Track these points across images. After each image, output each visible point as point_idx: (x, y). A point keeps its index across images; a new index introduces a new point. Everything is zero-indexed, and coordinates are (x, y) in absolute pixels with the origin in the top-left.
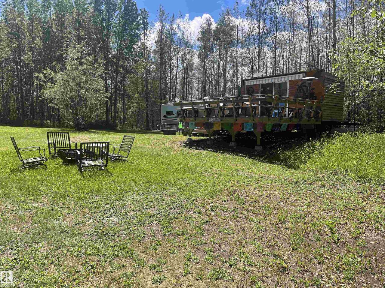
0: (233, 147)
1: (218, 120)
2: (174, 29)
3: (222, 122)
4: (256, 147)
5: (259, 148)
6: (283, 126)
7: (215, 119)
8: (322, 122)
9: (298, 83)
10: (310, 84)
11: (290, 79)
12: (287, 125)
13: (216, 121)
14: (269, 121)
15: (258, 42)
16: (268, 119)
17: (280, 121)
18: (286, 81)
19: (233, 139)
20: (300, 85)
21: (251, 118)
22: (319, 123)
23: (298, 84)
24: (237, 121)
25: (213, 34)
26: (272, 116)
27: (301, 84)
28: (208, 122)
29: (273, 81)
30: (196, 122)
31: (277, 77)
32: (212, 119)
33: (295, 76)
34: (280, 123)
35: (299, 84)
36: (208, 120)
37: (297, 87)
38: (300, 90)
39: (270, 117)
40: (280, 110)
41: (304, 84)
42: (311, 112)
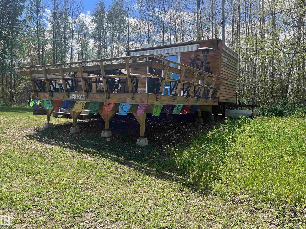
0: (105, 138)
1: (82, 97)
2: (69, 10)
3: (88, 100)
4: (138, 140)
5: (142, 142)
6: (176, 107)
7: (78, 95)
8: (219, 103)
9: (191, 55)
10: (205, 56)
11: (182, 51)
12: (181, 107)
13: (79, 98)
14: (157, 101)
15: (148, 29)
16: (157, 98)
17: (173, 101)
18: (177, 53)
19: (107, 126)
20: (193, 59)
21: (130, 95)
22: (216, 104)
23: (191, 57)
24: (110, 99)
25: (106, 17)
26: (161, 93)
27: (195, 57)
28: (69, 99)
29: (162, 53)
30: (53, 99)
31: (167, 49)
32: (74, 95)
33: (188, 47)
34: (173, 103)
35: (193, 56)
36: (69, 97)
37: (190, 61)
38: (194, 64)
39: (159, 95)
40: (173, 84)
41: (197, 57)
42: (208, 91)
